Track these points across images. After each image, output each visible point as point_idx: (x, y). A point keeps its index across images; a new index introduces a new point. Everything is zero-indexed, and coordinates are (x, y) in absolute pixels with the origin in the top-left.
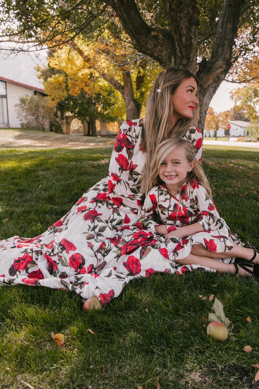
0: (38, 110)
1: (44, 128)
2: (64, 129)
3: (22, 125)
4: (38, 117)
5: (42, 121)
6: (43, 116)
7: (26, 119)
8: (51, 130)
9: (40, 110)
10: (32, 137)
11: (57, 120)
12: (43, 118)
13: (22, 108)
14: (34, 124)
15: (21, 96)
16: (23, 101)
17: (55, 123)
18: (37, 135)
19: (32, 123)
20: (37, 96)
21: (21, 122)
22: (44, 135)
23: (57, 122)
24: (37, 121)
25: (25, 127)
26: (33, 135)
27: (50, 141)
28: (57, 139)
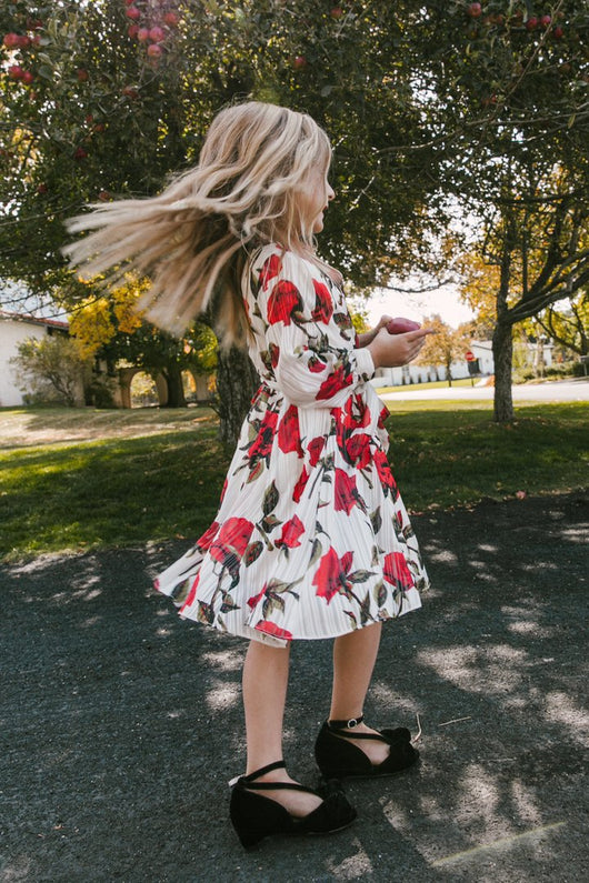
0: (57, 365)
1: (73, 401)
2: (117, 397)
3: (26, 398)
4: (58, 380)
5: (68, 387)
6: (69, 377)
7: (34, 386)
8: (89, 403)
9: (61, 365)
10: (50, 422)
11: (100, 380)
12: (70, 381)
13: (24, 364)
14: (52, 395)
15: (22, 342)
16: (26, 350)
17: (96, 387)
18: (60, 417)
19: (48, 393)
20: (54, 338)
21: (24, 393)
22: (74, 417)
23: (99, 384)
24: (57, 387)
25: (32, 402)
26: (52, 418)
27: (86, 427)
28: (99, 423)
